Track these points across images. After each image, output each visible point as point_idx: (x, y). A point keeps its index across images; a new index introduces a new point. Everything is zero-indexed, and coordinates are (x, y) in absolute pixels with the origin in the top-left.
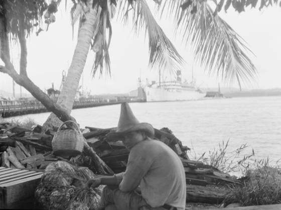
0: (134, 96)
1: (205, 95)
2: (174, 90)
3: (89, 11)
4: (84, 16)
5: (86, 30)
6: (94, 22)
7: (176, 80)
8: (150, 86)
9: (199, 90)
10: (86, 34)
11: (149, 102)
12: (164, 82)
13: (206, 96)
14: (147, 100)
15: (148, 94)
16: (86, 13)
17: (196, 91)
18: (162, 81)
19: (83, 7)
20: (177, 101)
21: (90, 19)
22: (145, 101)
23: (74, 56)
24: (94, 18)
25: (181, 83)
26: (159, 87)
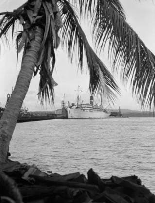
0: (59, 114)
1: (110, 114)
2: (88, 111)
3: (34, 39)
4: (29, 43)
5: (30, 56)
6: (38, 49)
7: (89, 103)
8: (71, 107)
9: (105, 111)
10: (30, 61)
11: (70, 118)
12: (81, 105)
13: (111, 116)
14: (69, 117)
15: (69, 113)
16: (31, 40)
17: (103, 112)
18: (79, 103)
19: (28, 35)
20: (90, 118)
21: (35, 46)
22: (67, 118)
23: (18, 81)
24: (39, 45)
25: (93, 106)
26: (77, 108)
